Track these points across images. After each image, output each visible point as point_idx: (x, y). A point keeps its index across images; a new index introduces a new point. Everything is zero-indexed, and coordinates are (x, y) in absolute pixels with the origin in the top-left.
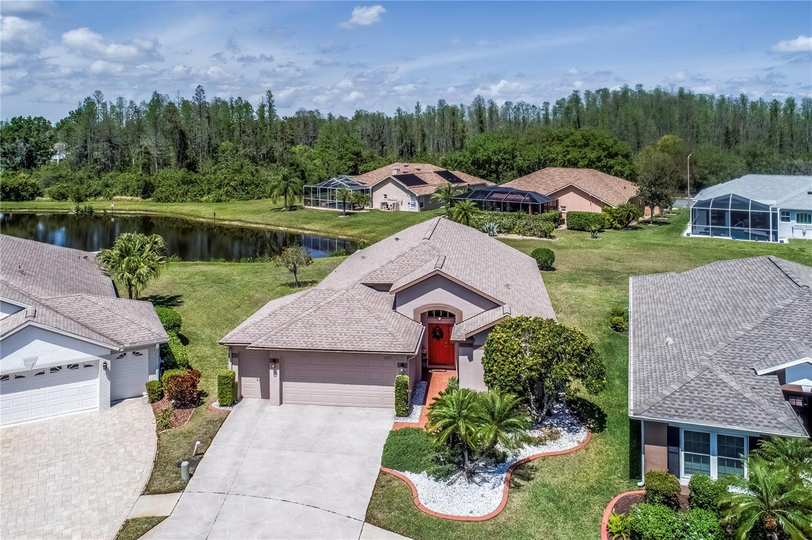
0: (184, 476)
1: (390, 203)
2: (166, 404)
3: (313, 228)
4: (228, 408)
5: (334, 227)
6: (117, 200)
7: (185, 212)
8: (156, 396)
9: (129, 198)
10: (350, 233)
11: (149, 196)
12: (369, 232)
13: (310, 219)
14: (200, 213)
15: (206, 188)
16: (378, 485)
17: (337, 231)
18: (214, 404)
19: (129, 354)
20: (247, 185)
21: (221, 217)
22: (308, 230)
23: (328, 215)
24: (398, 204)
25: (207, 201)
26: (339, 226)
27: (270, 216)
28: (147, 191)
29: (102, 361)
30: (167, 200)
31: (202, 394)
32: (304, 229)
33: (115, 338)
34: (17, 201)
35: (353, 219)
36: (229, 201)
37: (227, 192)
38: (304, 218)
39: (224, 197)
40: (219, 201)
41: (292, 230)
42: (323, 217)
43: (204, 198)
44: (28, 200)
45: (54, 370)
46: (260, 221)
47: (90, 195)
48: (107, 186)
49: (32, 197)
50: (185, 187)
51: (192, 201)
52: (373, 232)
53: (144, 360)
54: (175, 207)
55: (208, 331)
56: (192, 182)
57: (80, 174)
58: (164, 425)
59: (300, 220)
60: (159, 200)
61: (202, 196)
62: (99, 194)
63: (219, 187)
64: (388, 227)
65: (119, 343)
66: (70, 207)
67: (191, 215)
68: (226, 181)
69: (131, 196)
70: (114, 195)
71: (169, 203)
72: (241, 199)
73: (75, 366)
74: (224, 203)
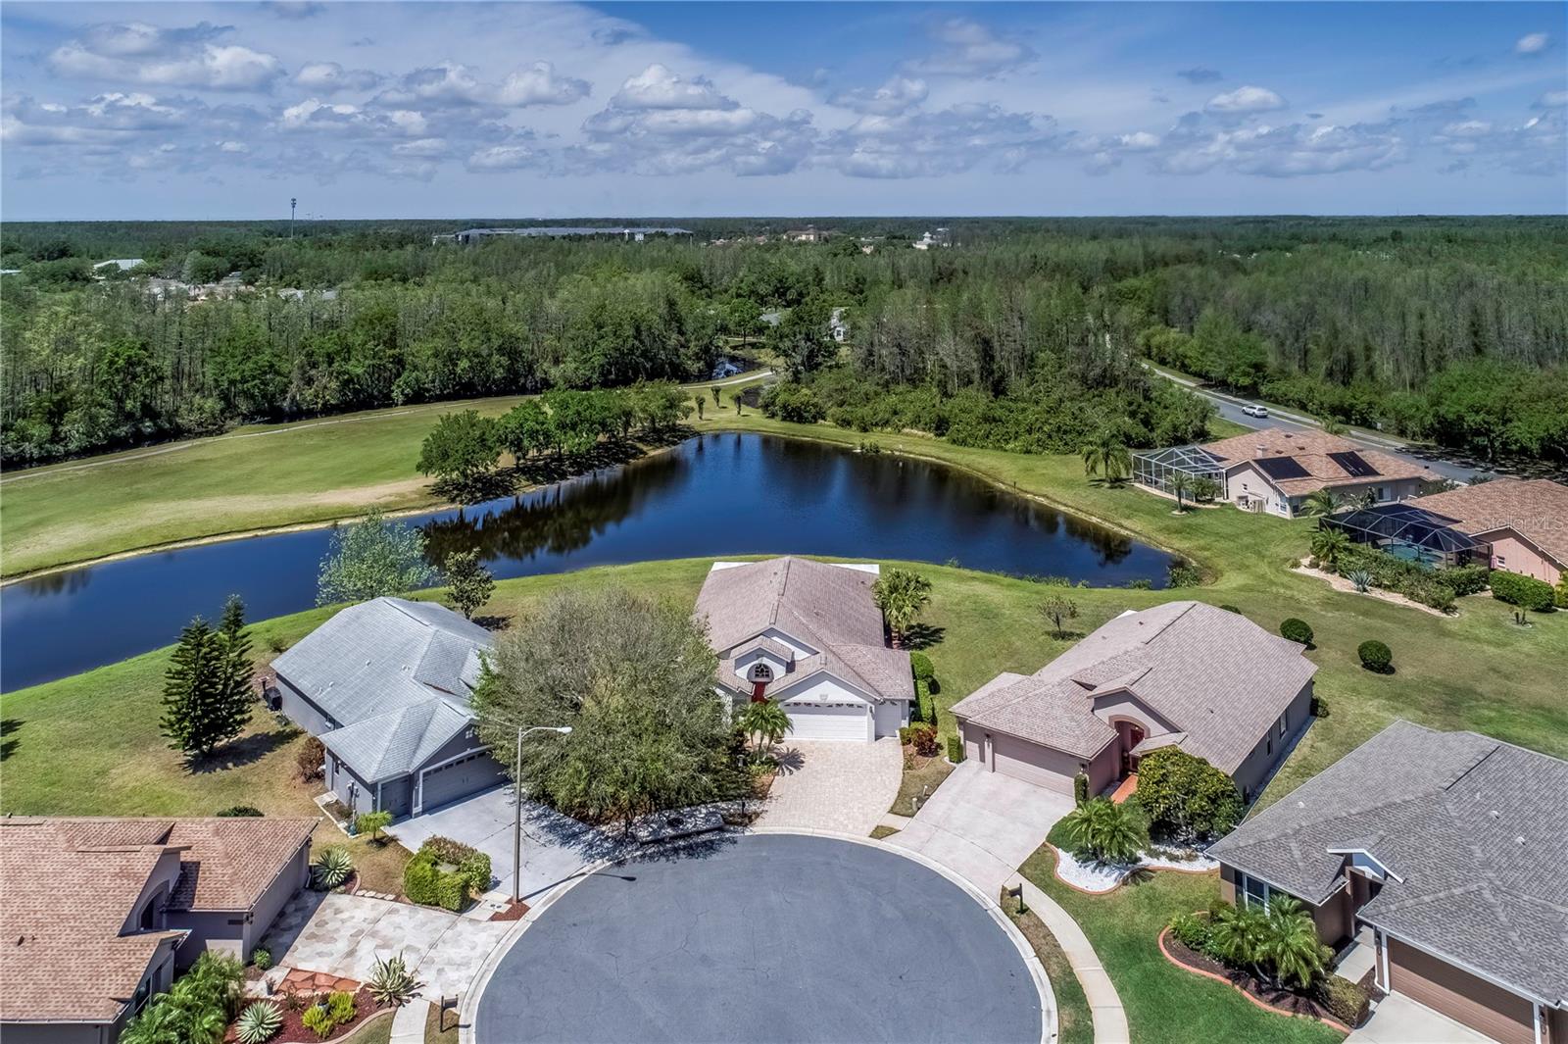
0: (915, 809)
1: (1251, 498)
2: (912, 749)
3: (1133, 527)
4: (954, 764)
5: (1160, 530)
6: (907, 435)
7: (983, 468)
8: (906, 741)
9: (920, 433)
10: (1177, 545)
11: (943, 435)
12: (1204, 549)
13: (1133, 510)
14: (1000, 473)
15: (1012, 430)
16: (1037, 852)
17: (1161, 538)
18: (945, 757)
19: (888, 703)
20: (1065, 432)
21: (1025, 487)
22: (1126, 529)
23: (1160, 506)
24: (1261, 503)
25: (1013, 450)
26: (1168, 530)
27: (1084, 495)
28: (941, 426)
29: (870, 705)
30: (964, 443)
31: (939, 746)
32: (1121, 526)
33: (879, 689)
34: (799, 422)
35: (1192, 520)
36: (1041, 453)
37: (1039, 440)
38: (1127, 507)
39: (1034, 448)
40: (1028, 452)
41: (1107, 525)
42: (1153, 508)
43: (1011, 446)
44: (811, 422)
45: (838, 705)
46: (1070, 503)
47: (877, 425)
48: (895, 413)
49: (815, 419)
50: (987, 426)
51: (995, 448)
52: (1208, 550)
53: (898, 710)
54: (973, 457)
55: (959, 681)
56: (995, 420)
57: (867, 387)
58: (908, 767)
59: (1120, 511)
60: (954, 442)
61: (1007, 442)
62: (886, 423)
63: (1030, 432)
64: (1232, 544)
65: (881, 695)
66: (855, 440)
67: (990, 476)
68: (1038, 425)
69: (924, 430)
70: (904, 426)
71: (966, 448)
72: (1057, 451)
73: (852, 705)
74: (1035, 456)
